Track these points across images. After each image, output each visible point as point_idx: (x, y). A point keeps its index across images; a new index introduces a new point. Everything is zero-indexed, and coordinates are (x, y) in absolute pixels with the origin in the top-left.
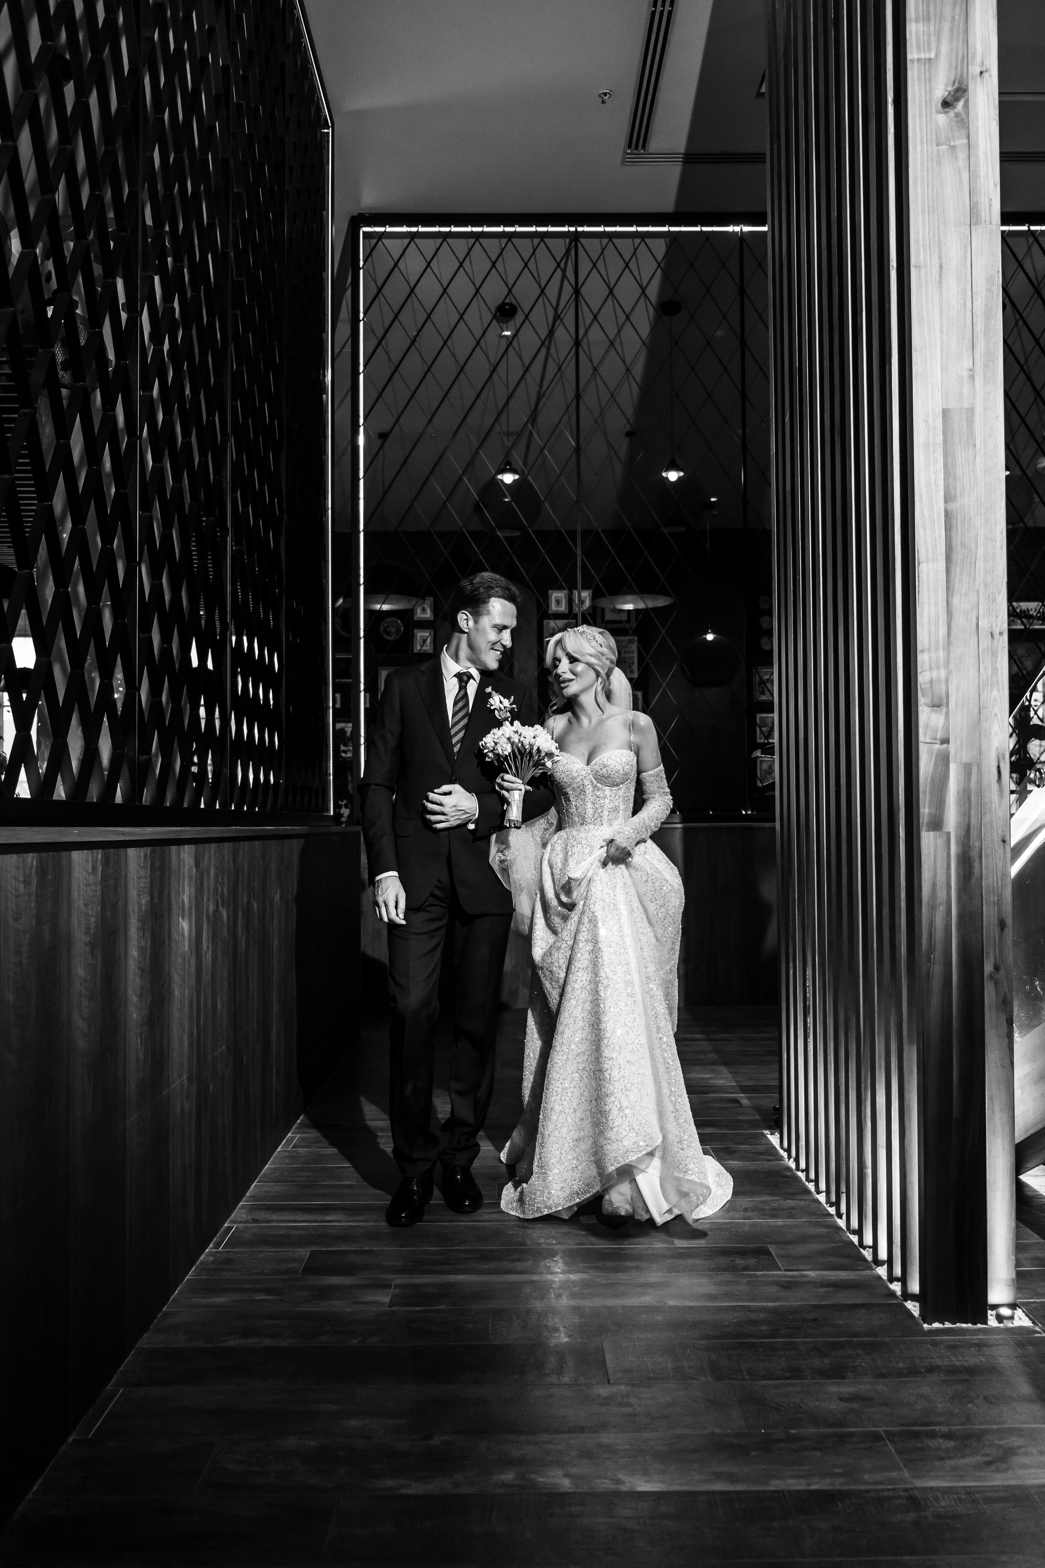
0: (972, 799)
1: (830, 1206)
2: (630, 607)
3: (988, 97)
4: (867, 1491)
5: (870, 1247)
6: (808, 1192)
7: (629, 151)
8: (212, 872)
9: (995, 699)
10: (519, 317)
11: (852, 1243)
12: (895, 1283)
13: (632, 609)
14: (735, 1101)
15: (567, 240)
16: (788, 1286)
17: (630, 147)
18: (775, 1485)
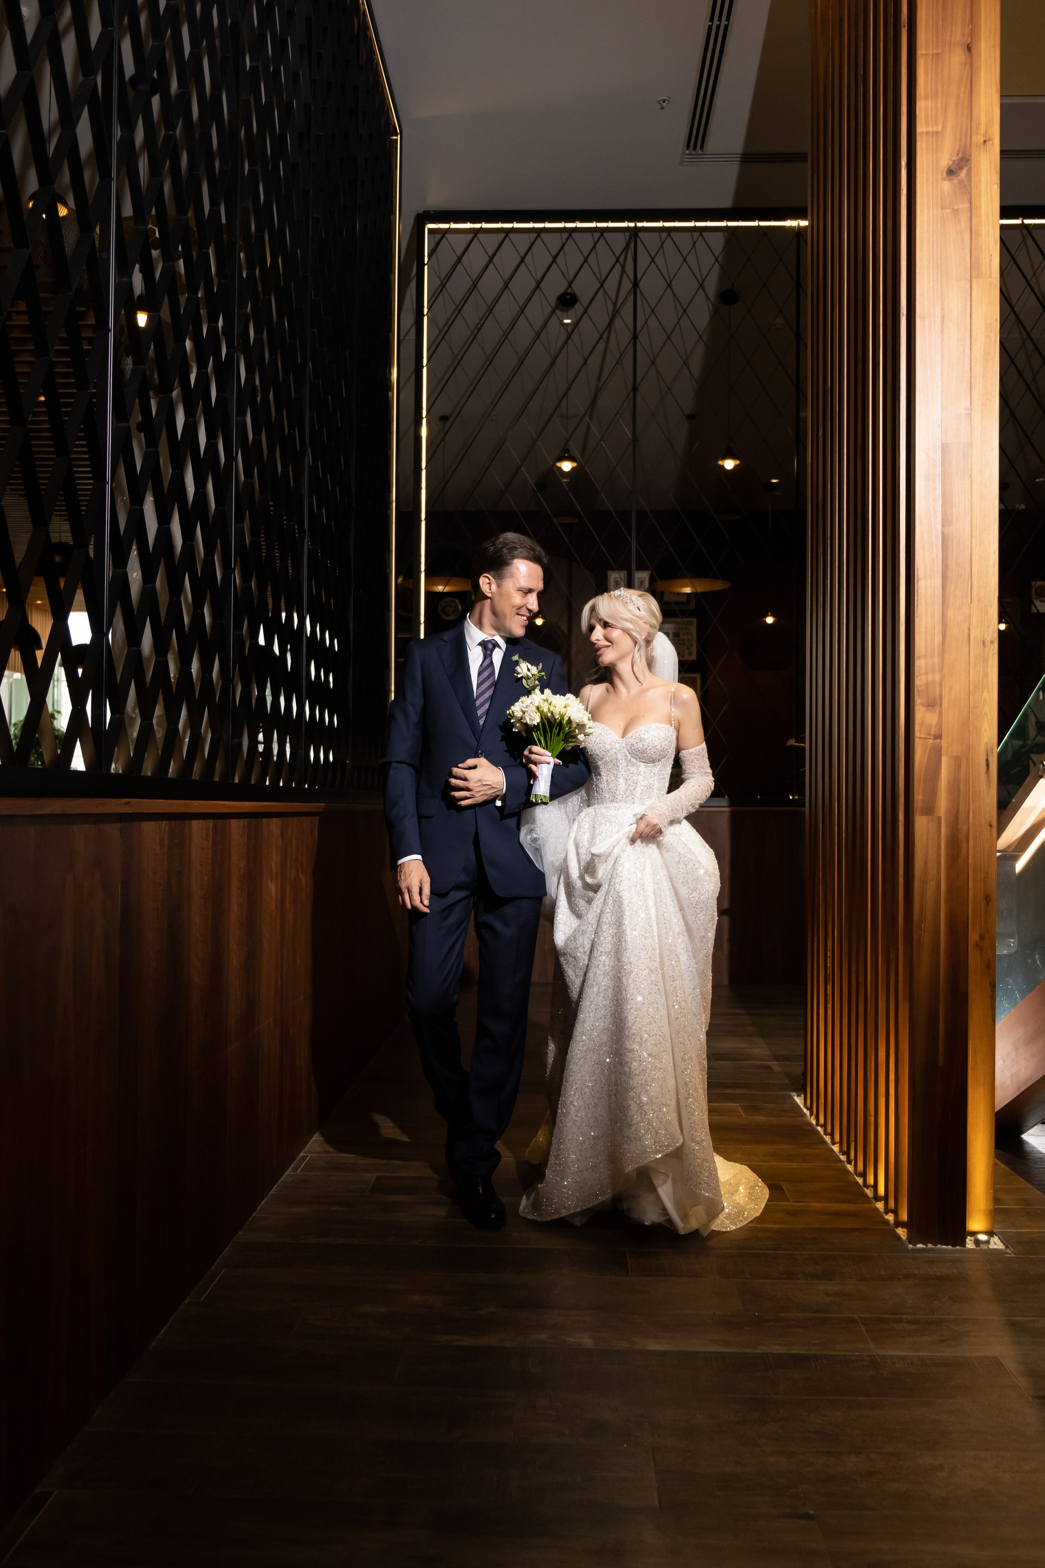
0: (961, 788)
1: (843, 1155)
2: (688, 590)
3: (990, 163)
4: (838, 1356)
5: (872, 1187)
6: (825, 1142)
7: (688, 152)
8: (294, 843)
9: (985, 700)
10: (578, 308)
11: (858, 1183)
12: (890, 1214)
13: (689, 592)
14: (768, 1067)
15: (627, 234)
16: (795, 1213)
17: (688, 147)
18: (761, 1349)
